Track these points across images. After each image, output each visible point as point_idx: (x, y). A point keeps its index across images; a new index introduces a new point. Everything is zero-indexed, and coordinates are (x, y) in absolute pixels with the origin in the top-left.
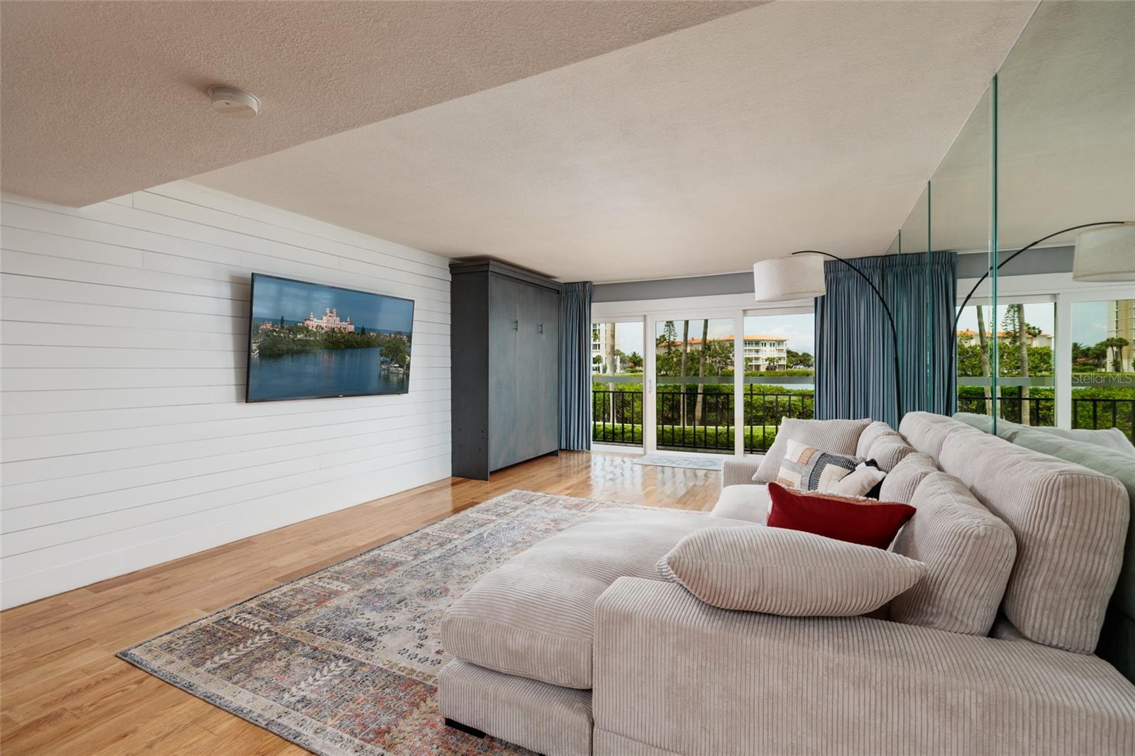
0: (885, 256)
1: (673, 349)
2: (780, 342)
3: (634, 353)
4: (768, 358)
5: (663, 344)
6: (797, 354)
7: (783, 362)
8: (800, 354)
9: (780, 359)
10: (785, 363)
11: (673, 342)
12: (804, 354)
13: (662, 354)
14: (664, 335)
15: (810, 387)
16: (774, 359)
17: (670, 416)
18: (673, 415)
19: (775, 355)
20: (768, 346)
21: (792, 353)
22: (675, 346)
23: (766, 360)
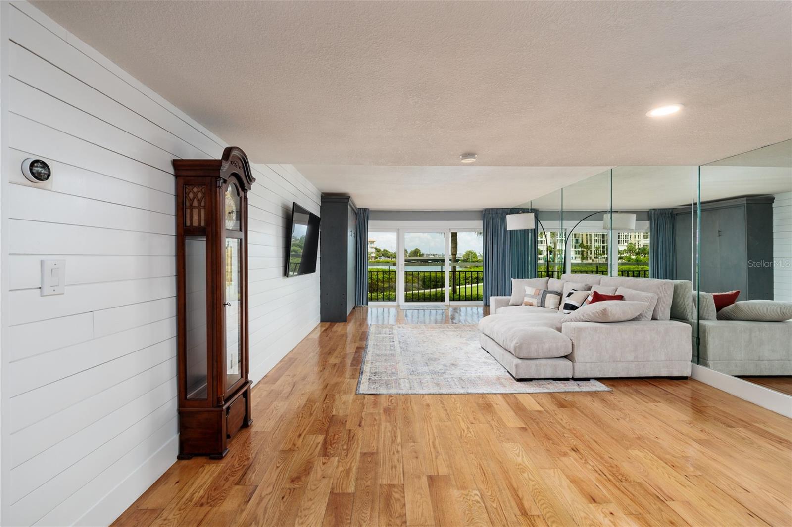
0: (511, 209)
8: (382, 250)
10: (375, 256)
12: (384, 250)
15: (481, 269)
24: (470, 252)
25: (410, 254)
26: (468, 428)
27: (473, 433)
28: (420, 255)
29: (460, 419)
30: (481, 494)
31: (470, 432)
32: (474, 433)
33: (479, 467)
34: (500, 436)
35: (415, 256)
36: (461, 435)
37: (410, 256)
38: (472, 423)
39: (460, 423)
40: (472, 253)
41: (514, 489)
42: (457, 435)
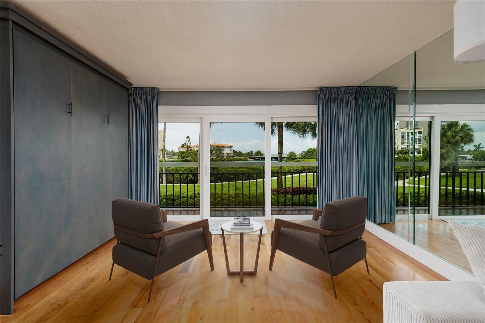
0: (357, 87)
1: (189, 149)
2: (231, 147)
3: (172, 150)
4: (227, 153)
5: (185, 147)
6: (237, 152)
7: (232, 155)
9: (231, 153)
11: (189, 146)
12: (239, 152)
13: (185, 151)
14: (185, 143)
16: (229, 153)
17: (193, 179)
18: (194, 179)
19: (229, 152)
20: (227, 148)
21: (235, 151)
22: (190, 148)
23: (226, 154)
24: (292, 152)
25: (255, 154)
28: (261, 155)
35: (257, 155)
37: (254, 155)
40: (293, 153)
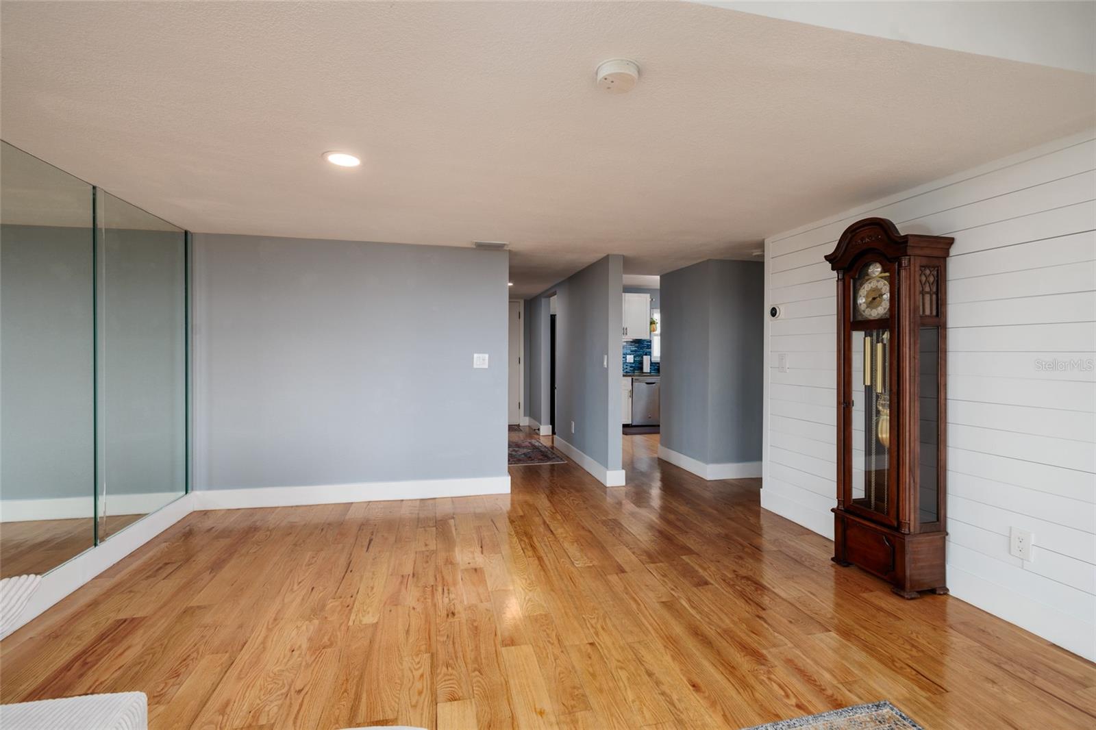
26: (597, 634)
27: (589, 625)
29: (614, 652)
30: (573, 564)
31: (592, 626)
32: (586, 624)
33: (577, 584)
34: (548, 625)
36: (604, 619)
38: (592, 644)
39: (613, 644)
41: (544, 570)
42: (610, 619)
